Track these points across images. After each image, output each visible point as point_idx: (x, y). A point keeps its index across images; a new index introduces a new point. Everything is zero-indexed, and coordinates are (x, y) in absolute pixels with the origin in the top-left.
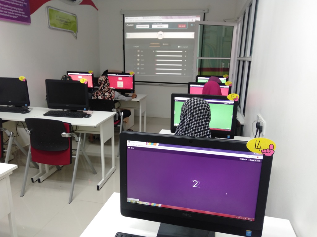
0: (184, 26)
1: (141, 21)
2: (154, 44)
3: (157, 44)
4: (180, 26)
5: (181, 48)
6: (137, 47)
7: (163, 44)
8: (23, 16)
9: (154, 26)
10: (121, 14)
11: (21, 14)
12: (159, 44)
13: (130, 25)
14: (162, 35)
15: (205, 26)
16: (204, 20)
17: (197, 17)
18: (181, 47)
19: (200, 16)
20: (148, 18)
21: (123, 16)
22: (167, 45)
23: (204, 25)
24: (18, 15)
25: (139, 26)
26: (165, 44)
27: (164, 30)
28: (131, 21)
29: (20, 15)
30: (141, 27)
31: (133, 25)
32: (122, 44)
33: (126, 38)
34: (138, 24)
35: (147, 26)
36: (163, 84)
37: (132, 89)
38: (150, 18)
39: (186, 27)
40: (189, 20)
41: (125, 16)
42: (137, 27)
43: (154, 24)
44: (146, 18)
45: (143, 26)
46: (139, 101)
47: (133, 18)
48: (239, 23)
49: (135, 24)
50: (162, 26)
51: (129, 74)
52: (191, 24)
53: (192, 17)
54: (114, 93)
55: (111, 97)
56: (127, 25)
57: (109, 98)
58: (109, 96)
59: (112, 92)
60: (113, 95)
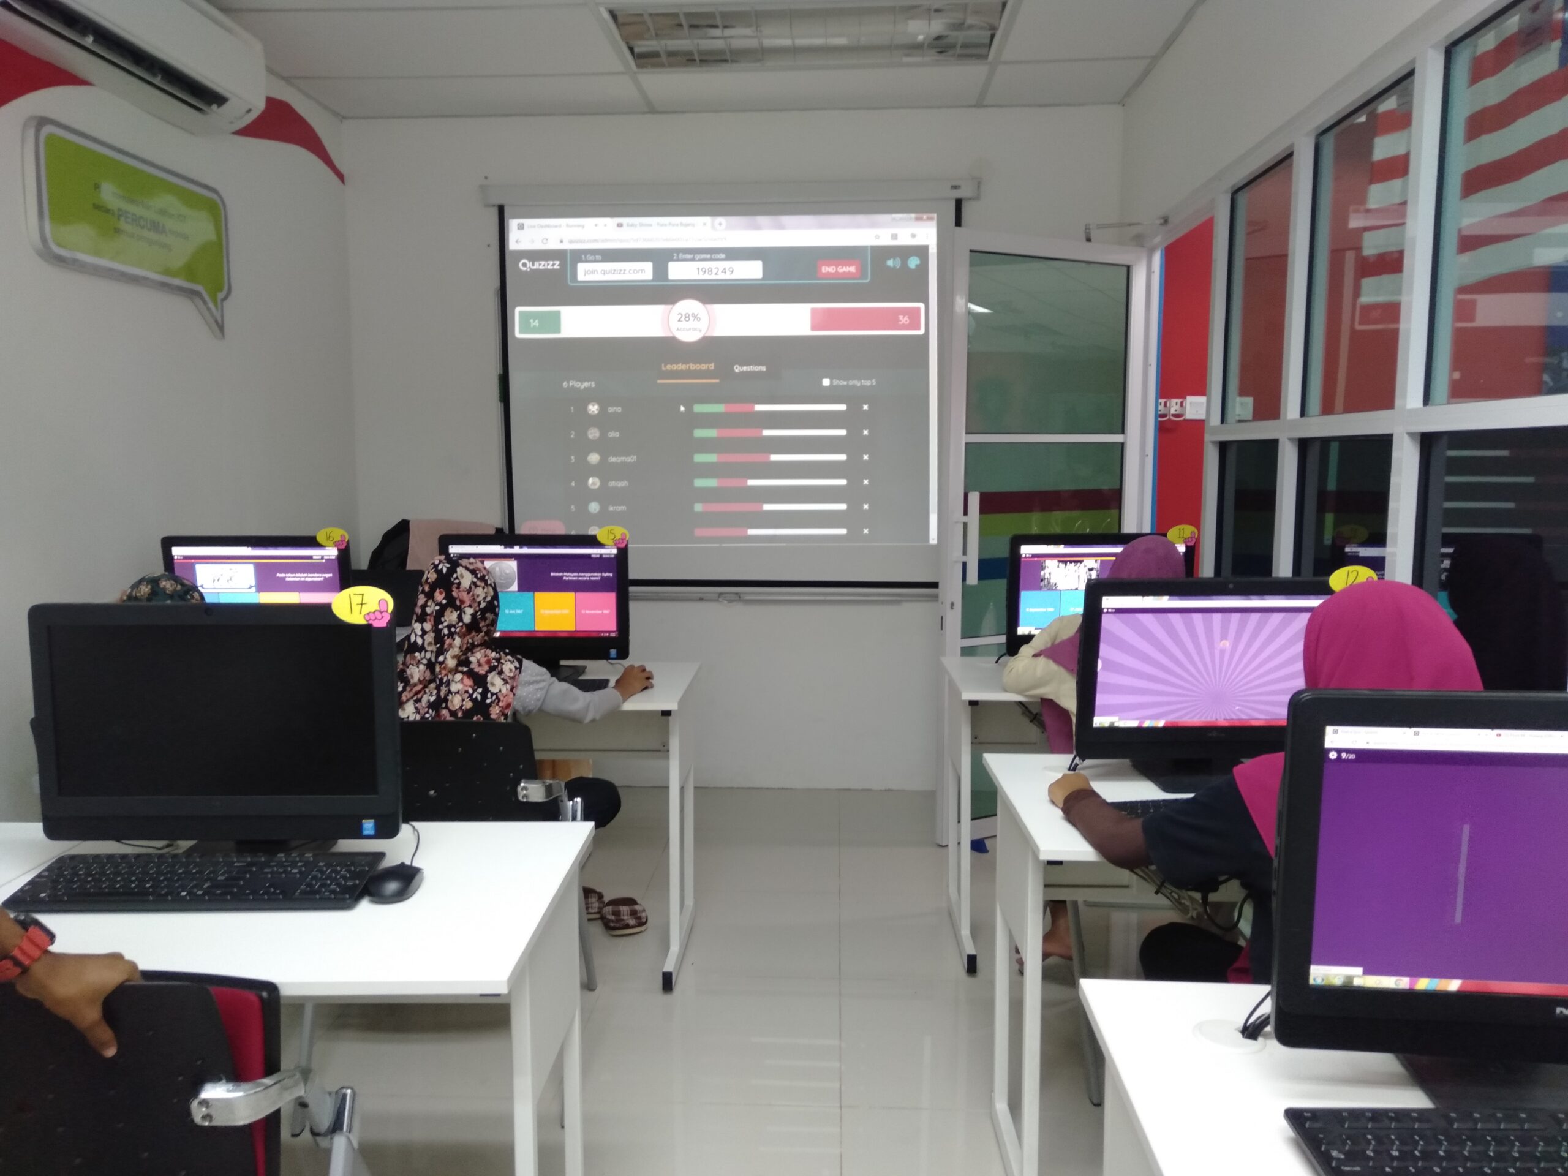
0: (852, 269)
1: (606, 241)
2: (682, 367)
3: (704, 367)
4: (825, 269)
5: (838, 386)
6: (586, 384)
7: (738, 369)
9: (678, 271)
10: (487, 206)
12: (712, 366)
13: (540, 265)
17: (919, 219)
18: (836, 382)
19: (935, 215)
20: (642, 225)
21: (495, 212)
22: (760, 372)
25: (594, 272)
26: (745, 368)
28: (545, 240)
30: (604, 272)
31: (557, 264)
32: (496, 370)
33: (518, 335)
34: (587, 261)
35: (638, 271)
36: (745, 593)
37: (613, 635)
38: (658, 224)
39: (862, 272)
40: (877, 237)
41: (506, 215)
42: (581, 277)
43: (678, 256)
44: (632, 225)
45: (615, 272)
46: (675, 711)
47: (556, 227)
48: (1151, 252)
49: (570, 258)
50: (727, 270)
51: (593, 541)
52: (889, 259)
53: (894, 219)
54: (513, 678)
55: (481, 707)
56: (524, 265)
57: (468, 713)
58: (463, 700)
59: (501, 673)
60: (507, 689)
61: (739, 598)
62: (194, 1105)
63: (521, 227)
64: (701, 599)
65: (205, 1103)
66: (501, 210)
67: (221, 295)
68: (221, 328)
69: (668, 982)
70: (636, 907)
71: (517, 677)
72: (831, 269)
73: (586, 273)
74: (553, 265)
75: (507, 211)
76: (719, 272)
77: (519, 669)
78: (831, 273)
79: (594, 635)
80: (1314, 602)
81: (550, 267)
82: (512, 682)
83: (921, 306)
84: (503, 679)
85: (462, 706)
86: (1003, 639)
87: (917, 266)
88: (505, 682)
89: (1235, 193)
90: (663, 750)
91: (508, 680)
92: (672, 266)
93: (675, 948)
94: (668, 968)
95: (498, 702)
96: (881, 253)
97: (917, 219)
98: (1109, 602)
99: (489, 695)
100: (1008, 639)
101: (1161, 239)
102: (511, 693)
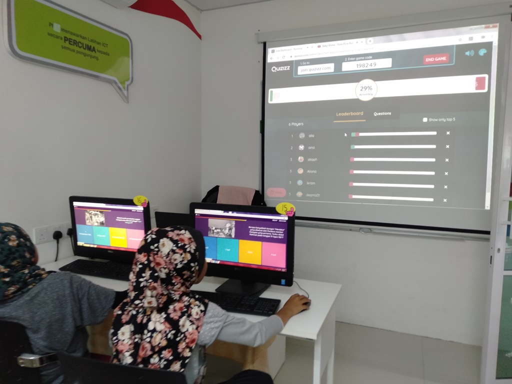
0: (444, 59)
1: (312, 54)
2: (347, 114)
3: (358, 114)
4: (427, 60)
5: (432, 122)
6: (299, 124)
7: (376, 114)
9: (347, 67)
10: (259, 43)
12: (362, 113)
13: (281, 69)
14: (370, 88)
18: (431, 120)
19: (498, 24)
20: (330, 45)
21: (262, 45)
22: (388, 115)
25: (305, 70)
26: (380, 114)
27: (379, 75)
28: (284, 57)
30: (311, 70)
31: (289, 68)
33: (270, 102)
34: (303, 65)
35: (327, 68)
37: (284, 270)
38: (338, 44)
39: (450, 60)
40: (460, 40)
41: (267, 47)
42: (299, 73)
43: (347, 59)
44: (325, 46)
45: (315, 69)
47: (289, 50)
49: (294, 65)
50: (373, 64)
52: (467, 51)
53: (471, 29)
54: (198, 320)
55: (173, 344)
56: (274, 69)
60: (193, 329)
63: (273, 52)
66: (265, 44)
67: (127, 83)
68: (127, 98)
71: (201, 318)
72: (431, 60)
73: (302, 71)
74: (287, 68)
76: (369, 66)
77: (204, 312)
78: (431, 62)
79: (272, 269)
81: (285, 69)
82: (197, 323)
83: (486, 76)
87: (485, 54)
92: (344, 64)
95: (185, 339)
96: (462, 48)
97: (486, 28)
99: (180, 334)
102: (196, 331)
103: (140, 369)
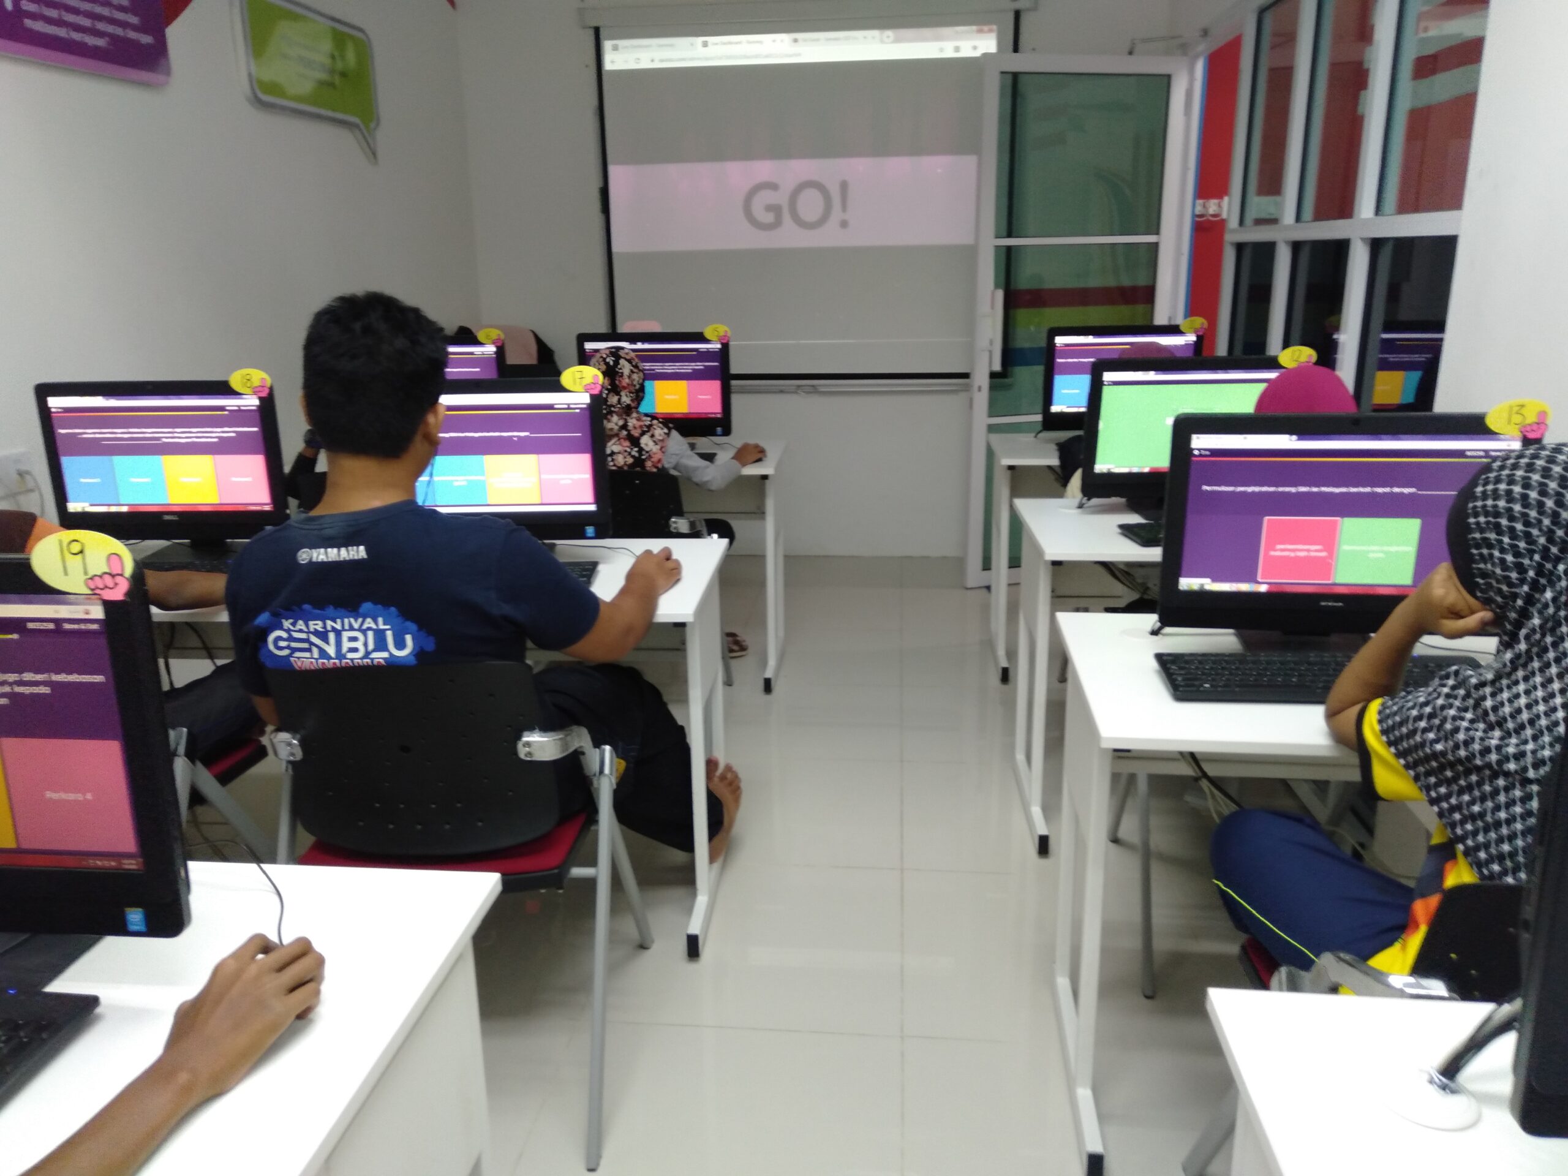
1: (691, 58)
8: (132, 35)
10: (584, 27)
11: (124, 25)
15: (1022, 80)
16: (1016, 49)
17: (980, 31)
19: (995, 27)
21: (591, 32)
23: (1015, 76)
24: (110, 29)
28: (638, 60)
29: (119, 31)
32: (596, 183)
36: (820, 386)
37: (719, 416)
40: (941, 50)
41: (602, 37)
44: (717, 44)
46: (773, 475)
47: (647, 47)
48: (1195, 58)
51: (700, 338)
53: (957, 32)
54: (662, 441)
55: (639, 462)
57: (631, 466)
58: (625, 458)
59: (652, 436)
60: (657, 449)
61: (815, 391)
62: (520, 745)
63: (615, 48)
64: (782, 392)
65: (528, 744)
66: (597, 31)
67: (372, 125)
68: (374, 154)
69: (768, 686)
70: (739, 638)
71: (665, 440)
75: (603, 33)
77: (668, 434)
79: (703, 416)
80: (1272, 375)
82: (661, 443)
84: (654, 442)
85: (625, 462)
86: (1039, 418)
88: (656, 443)
89: (1262, 12)
90: (759, 513)
91: (658, 443)
93: (772, 662)
94: (769, 674)
95: (651, 458)
97: (978, 31)
98: (1108, 376)
99: (644, 453)
100: (1044, 418)
101: (1204, 48)
102: (660, 451)
103: (638, 472)
